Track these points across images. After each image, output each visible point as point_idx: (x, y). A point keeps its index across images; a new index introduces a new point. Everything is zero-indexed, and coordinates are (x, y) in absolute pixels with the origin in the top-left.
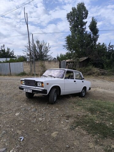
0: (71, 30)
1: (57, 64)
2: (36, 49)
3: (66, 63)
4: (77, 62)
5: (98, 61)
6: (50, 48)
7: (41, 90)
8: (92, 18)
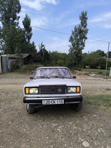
8: (26, 15)
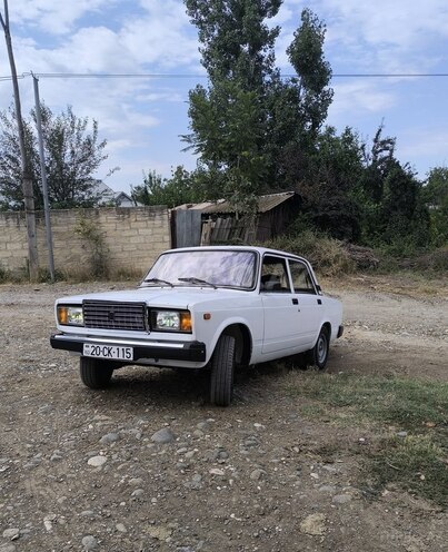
0: (205, 66)
1: (158, 222)
2: (37, 148)
3: (198, 219)
4: (250, 214)
5: (338, 207)
6: (103, 145)
7: (181, 346)
8: (304, 13)
